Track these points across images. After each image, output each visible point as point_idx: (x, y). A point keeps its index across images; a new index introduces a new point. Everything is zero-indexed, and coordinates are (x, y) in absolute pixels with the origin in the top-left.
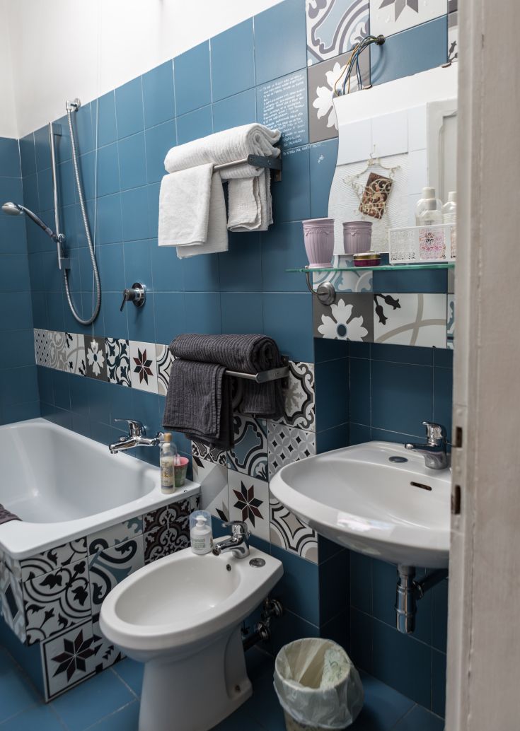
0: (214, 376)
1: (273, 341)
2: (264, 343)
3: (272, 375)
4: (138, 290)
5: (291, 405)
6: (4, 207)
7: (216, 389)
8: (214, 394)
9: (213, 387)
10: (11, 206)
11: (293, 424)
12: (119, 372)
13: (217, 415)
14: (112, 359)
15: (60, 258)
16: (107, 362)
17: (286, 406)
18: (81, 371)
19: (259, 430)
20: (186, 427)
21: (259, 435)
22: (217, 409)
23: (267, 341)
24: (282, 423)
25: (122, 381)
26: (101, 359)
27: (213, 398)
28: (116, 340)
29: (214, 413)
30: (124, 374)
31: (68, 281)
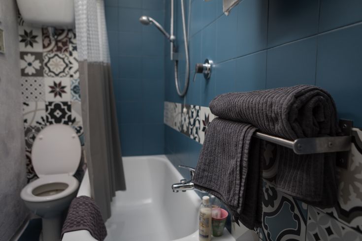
0: (241, 138)
1: (329, 96)
2: (313, 96)
3: (323, 145)
4: (207, 65)
5: (350, 194)
6: (141, 19)
7: (242, 153)
8: (239, 160)
9: (239, 150)
10: (144, 18)
11: (349, 222)
12: (194, 131)
13: (240, 186)
14: (192, 121)
15: (172, 52)
16: (190, 123)
17: (341, 193)
18: (179, 128)
19: (297, 211)
20: (213, 188)
21: (296, 217)
22: (241, 178)
23: (318, 94)
24: (331, 215)
25: (196, 137)
26: (187, 121)
27: (238, 164)
28: (194, 107)
29: (238, 182)
30: (197, 133)
31: (177, 68)
